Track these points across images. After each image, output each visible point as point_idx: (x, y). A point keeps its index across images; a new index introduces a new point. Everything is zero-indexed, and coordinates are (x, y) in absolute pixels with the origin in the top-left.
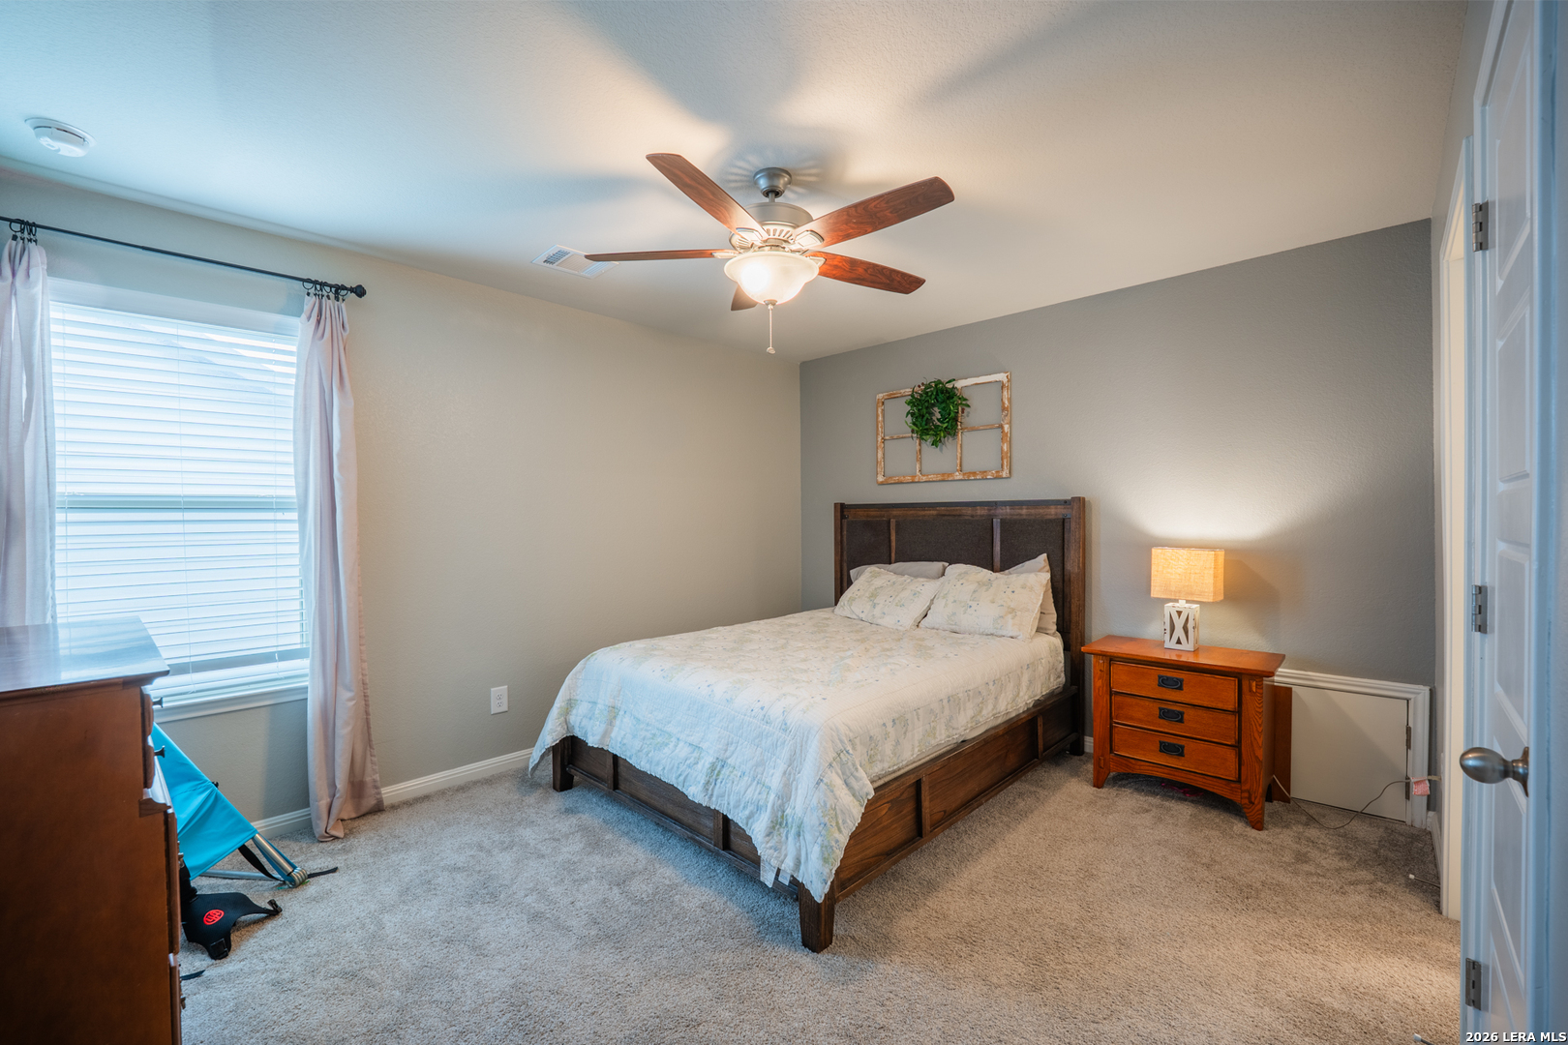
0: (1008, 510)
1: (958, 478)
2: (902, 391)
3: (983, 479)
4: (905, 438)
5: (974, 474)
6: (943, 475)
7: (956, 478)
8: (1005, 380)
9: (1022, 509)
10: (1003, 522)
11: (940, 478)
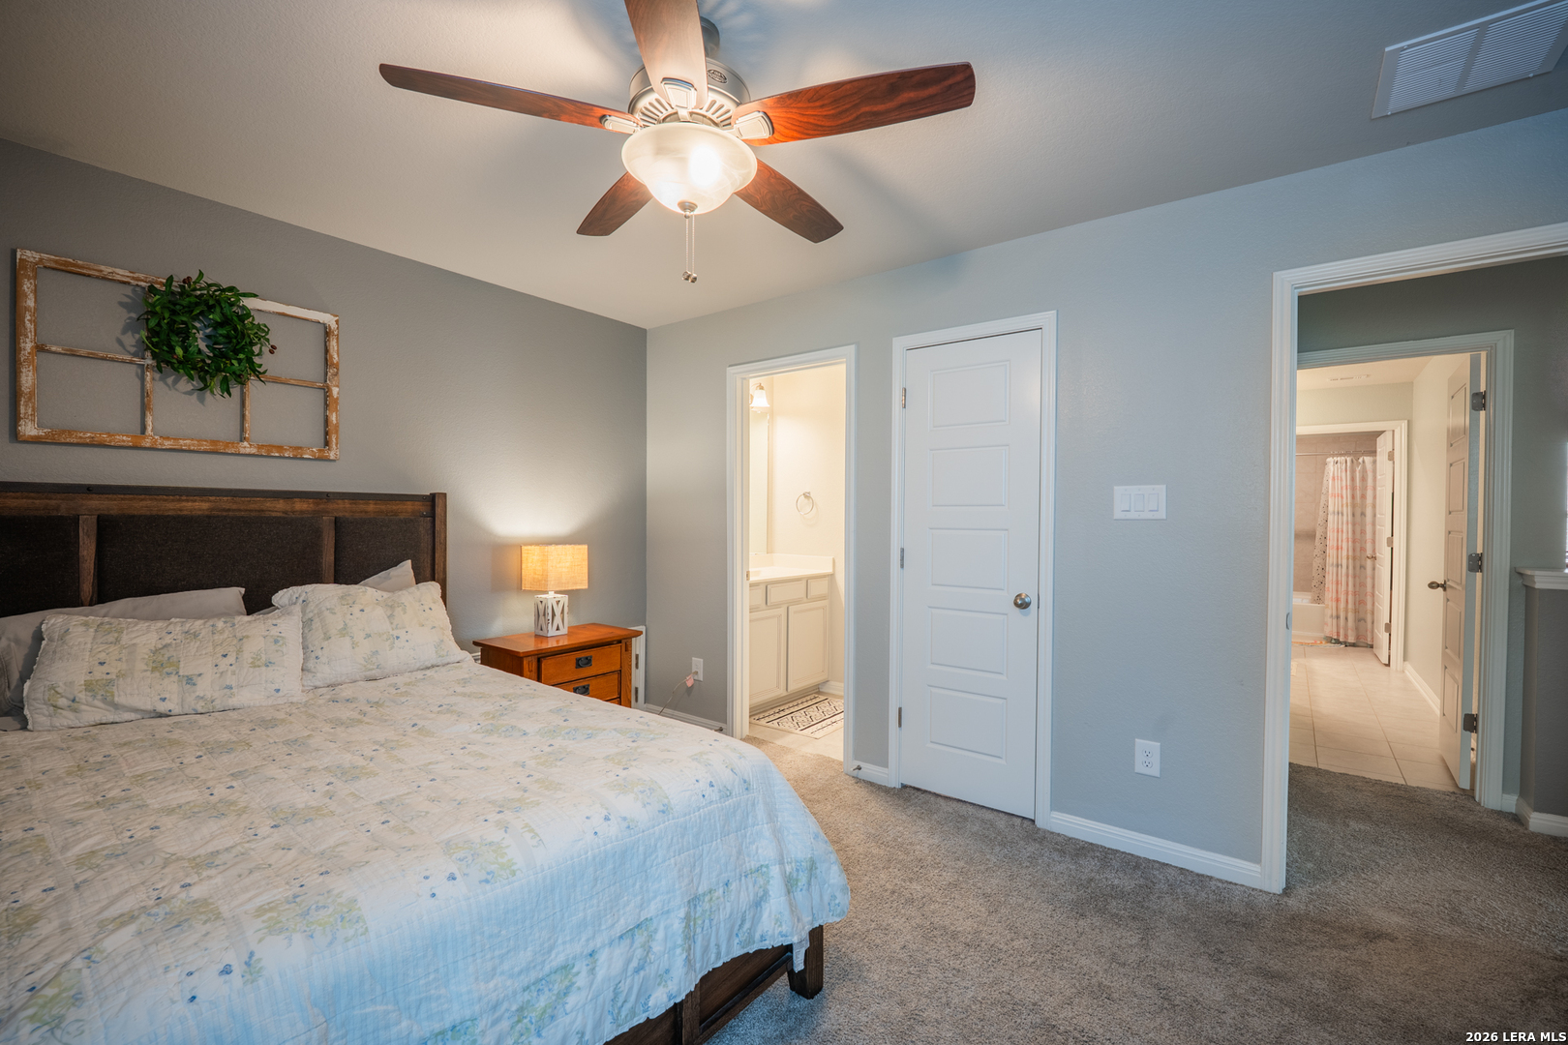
0: (347, 504)
1: (248, 451)
2: (102, 268)
3: (295, 458)
4: (112, 360)
5: (280, 448)
6: (214, 442)
7: (242, 451)
8: (334, 326)
9: (368, 504)
10: (338, 523)
11: (206, 447)
